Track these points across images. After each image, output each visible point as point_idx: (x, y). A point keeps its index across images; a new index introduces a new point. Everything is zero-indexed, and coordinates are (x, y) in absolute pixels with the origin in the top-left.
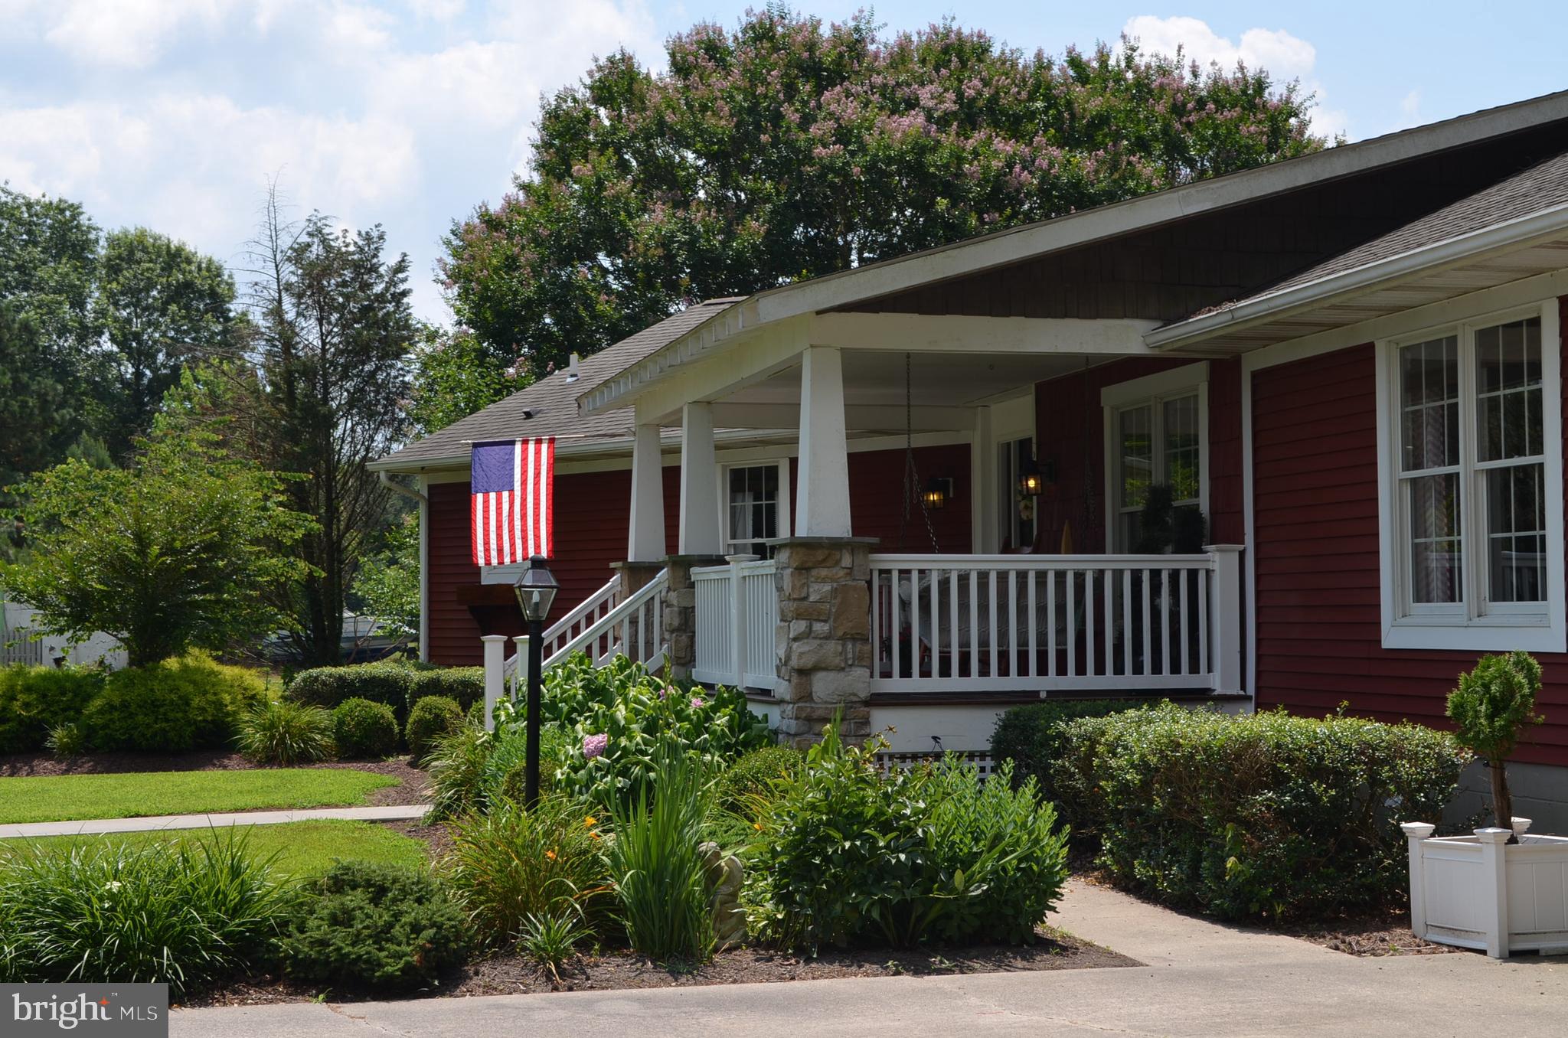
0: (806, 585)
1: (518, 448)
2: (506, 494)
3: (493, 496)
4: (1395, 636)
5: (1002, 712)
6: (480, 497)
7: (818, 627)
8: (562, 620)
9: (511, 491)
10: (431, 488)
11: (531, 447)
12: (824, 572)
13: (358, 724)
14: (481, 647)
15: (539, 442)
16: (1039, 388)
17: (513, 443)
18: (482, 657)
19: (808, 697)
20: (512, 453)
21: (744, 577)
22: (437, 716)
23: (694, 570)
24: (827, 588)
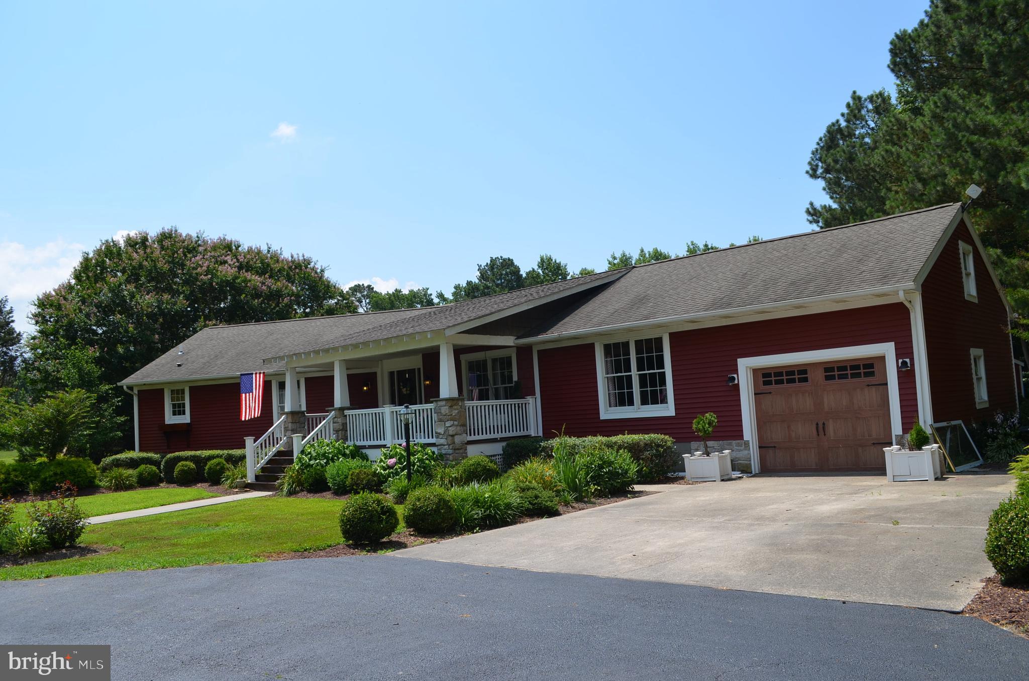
0: (452, 411)
1: (254, 375)
2: (251, 394)
3: (248, 394)
4: (604, 416)
5: (504, 444)
6: (244, 395)
7: (456, 423)
8: (269, 431)
9: (252, 393)
10: (138, 391)
11: (258, 375)
12: (455, 407)
13: (149, 474)
14: (244, 441)
15: (260, 373)
16: (423, 355)
17: (252, 374)
18: (245, 445)
19: (454, 443)
20: (252, 378)
21: (393, 412)
22: (189, 468)
23: (345, 411)
24: (457, 411)
